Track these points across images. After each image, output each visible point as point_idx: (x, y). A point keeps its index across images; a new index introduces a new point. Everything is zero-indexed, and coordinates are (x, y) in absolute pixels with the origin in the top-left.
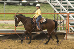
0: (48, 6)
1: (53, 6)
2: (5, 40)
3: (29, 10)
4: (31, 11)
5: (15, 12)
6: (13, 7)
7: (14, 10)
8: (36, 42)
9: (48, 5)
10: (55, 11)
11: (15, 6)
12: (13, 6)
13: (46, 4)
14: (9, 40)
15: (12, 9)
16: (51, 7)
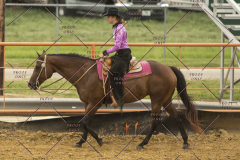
0: (202, 21)
1: (220, 18)
2: (60, 134)
3: (140, 33)
4: (144, 36)
5: (90, 40)
6: (85, 24)
7: (88, 32)
8: (163, 139)
9: (203, 18)
10: (225, 37)
11: (90, 21)
12: (85, 20)
13: (195, 15)
14: (71, 134)
15: (83, 32)
16: (211, 22)
